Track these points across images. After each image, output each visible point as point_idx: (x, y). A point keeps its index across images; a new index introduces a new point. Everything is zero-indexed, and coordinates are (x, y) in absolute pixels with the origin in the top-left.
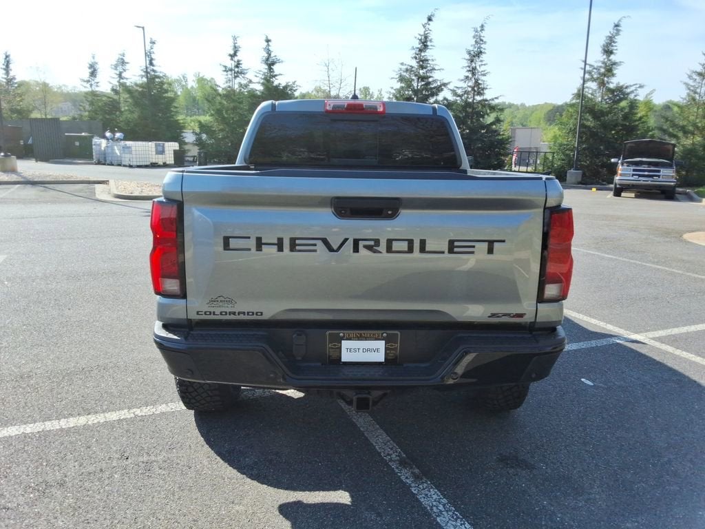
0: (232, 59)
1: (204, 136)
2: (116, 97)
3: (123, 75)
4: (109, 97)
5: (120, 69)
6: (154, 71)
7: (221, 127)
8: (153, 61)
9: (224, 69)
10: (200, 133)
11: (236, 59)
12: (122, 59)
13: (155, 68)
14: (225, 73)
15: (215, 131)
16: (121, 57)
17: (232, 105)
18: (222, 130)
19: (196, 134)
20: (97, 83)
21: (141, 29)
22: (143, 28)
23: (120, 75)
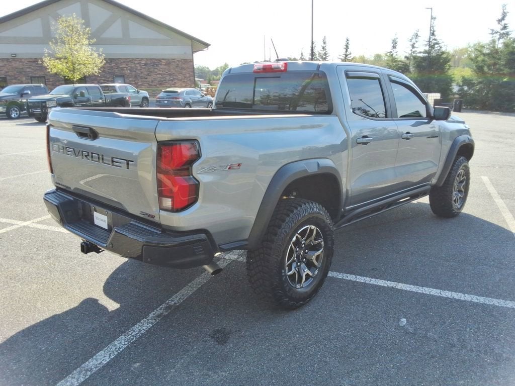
0: (499, 23)
1: (466, 88)
2: (408, 62)
3: (415, 45)
4: (403, 62)
5: (414, 41)
6: (435, 40)
7: (480, 80)
8: (435, 33)
9: (491, 32)
10: (463, 85)
11: (503, 23)
12: (416, 34)
13: (436, 38)
14: (491, 36)
15: (474, 83)
16: (416, 32)
17: (492, 62)
18: (480, 83)
19: (460, 86)
20: (397, 52)
21: (430, 10)
22: (431, 9)
23: (413, 46)
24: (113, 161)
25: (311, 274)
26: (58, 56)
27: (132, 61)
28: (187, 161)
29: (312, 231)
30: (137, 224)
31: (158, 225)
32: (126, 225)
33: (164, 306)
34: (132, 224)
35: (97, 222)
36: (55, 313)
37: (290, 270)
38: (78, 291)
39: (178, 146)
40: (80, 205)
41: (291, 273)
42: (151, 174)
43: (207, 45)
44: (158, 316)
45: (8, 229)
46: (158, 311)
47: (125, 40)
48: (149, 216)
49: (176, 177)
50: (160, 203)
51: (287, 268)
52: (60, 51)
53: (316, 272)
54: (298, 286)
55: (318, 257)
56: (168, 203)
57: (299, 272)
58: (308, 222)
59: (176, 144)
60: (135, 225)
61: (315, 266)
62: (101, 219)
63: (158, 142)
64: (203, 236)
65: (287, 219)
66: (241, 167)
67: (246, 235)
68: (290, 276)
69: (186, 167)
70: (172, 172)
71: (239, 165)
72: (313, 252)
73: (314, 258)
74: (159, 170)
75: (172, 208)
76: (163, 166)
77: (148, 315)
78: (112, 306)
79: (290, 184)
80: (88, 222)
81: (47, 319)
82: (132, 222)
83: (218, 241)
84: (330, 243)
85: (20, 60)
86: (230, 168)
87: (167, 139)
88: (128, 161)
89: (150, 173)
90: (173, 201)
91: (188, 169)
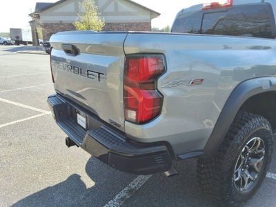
24: (88, 74)
25: (252, 178)
26: (82, 21)
27: (119, 24)
28: (153, 75)
29: (257, 142)
30: (107, 130)
31: (123, 134)
32: (97, 129)
33: (127, 189)
34: (102, 129)
35: (79, 122)
36: (49, 186)
37: (237, 176)
38: (68, 167)
39: (145, 59)
40: (69, 108)
41: (237, 179)
42: (118, 86)
43: (159, 14)
44: (122, 199)
45: (38, 115)
46: (122, 194)
47: (116, 13)
48: (116, 124)
49: (141, 91)
50: (126, 114)
51: (235, 175)
52: (83, 18)
53: (256, 177)
54: (241, 189)
55: (258, 164)
56: (132, 115)
57: (243, 177)
58: (256, 134)
59: (143, 57)
60: (105, 130)
61: (256, 172)
62: (82, 120)
63: (125, 55)
64: (164, 148)
65: (240, 132)
66: (203, 82)
67: (202, 146)
68: (237, 182)
69: (151, 80)
70: (137, 85)
71: (202, 80)
72: (255, 160)
73: (255, 165)
74: (125, 83)
75: (137, 120)
76: (129, 80)
77: (114, 196)
78: (89, 183)
79: (246, 101)
80: (73, 121)
81: (42, 191)
82: (102, 127)
83: (176, 151)
84: (270, 152)
85: (64, 24)
86: (192, 83)
87: (134, 52)
88: (99, 74)
89: (117, 84)
90: (137, 114)
91: (153, 83)
